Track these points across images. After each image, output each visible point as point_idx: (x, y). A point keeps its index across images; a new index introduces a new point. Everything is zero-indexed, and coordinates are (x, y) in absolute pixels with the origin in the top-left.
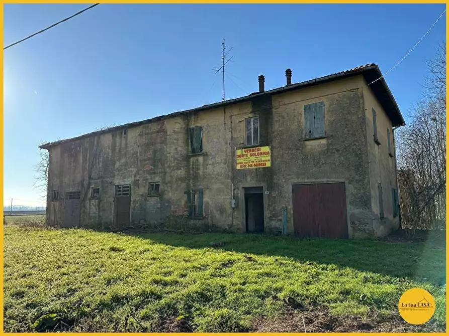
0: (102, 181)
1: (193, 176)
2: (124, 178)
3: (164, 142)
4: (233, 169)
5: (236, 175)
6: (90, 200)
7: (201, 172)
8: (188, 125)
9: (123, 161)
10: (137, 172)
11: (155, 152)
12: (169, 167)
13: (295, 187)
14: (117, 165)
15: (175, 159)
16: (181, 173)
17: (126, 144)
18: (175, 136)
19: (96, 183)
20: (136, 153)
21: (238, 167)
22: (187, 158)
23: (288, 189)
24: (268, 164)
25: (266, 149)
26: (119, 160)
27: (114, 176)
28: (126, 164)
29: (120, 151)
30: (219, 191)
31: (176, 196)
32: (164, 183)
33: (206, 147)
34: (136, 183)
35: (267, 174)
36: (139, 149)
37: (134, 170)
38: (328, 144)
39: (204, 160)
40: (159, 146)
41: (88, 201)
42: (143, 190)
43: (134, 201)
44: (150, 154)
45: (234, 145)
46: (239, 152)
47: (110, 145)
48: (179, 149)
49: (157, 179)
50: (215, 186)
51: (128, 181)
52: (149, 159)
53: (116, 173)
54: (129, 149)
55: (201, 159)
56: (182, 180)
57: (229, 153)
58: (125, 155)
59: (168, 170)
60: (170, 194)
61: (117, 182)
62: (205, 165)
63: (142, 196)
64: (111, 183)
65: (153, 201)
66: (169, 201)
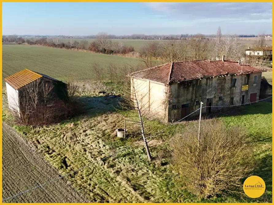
0: (202, 98)
1: (232, 93)
2: (211, 95)
3: (225, 83)
4: (241, 91)
5: (241, 92)
6: (195, 106)
7: (234, 92)
8: (232, 78)
9: (210, 89)
10: (215, 93)
11: (222, 86)
12: (226, 91)
13: (251, 94)
14: (208, 91)
15: (228, 88)
16: (229, 92)
17: (212, 83)
18: (228, 81)
19: (198, 99)
20: (215, 86)
21: (242, 90)
22: (231, 88)
23: (250, 95)
24: (247, 89)
25: (247, 86)
26: (209, 89)
27: (206, 95)
28: (211, 90)
29: (209, 85)
30: (238, 97)
31: (227, 100)
32: (224, 96)
33: (236, 85)
34: (215, 97)
35: (247, 92)
36: (217, 85)
37: (214, 92)
38: (256, 85)
39: (235, 88)
40: (223, 84)
41: (194, 107)
42: (217, 99)
43: (214, 103)
44: (220, 87)
45: (242, 85)
46: (243, 86)
47: (205, 83)
48: (229, 85)
49: (222, 95)
50: (237, 96)
51: (212, 97)
52: (219, 89)
53: (207, 94)
54: (213, 85)
55: (234, 88)
56: (229, 95)
57: (241, 86)
58: (211, 87)
59: (225, 92)
60: (225, 99)
61: (207, 98)
62: (235, 90)
63: (217, 101)
64: (205, 98)
65: (220, 102)
66: (225, 102)
